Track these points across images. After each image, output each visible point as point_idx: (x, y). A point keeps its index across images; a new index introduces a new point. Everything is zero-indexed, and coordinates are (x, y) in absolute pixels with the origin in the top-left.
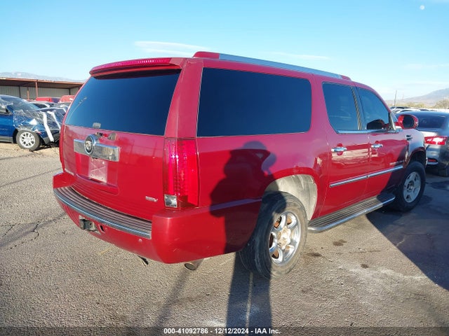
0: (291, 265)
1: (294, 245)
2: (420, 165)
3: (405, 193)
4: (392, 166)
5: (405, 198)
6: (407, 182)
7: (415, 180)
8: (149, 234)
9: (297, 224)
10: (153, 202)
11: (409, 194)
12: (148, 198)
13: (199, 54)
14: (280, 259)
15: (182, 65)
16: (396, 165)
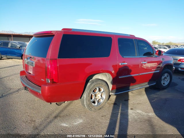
0: (101, 107)
1: (103, 99)
2: (169, 71)
3: (162, 82)
4: (153, 71)
5: (162, 84)
6: (163, 78)
7: (167, 76)
8: (40, 92)
9: (104, 91)
10: (43, 81)
11: (164, 82)
12: (42, 80)
13: (64, 29)
14: (96, 104)
15: (55, 34)
16: (155, 70)
